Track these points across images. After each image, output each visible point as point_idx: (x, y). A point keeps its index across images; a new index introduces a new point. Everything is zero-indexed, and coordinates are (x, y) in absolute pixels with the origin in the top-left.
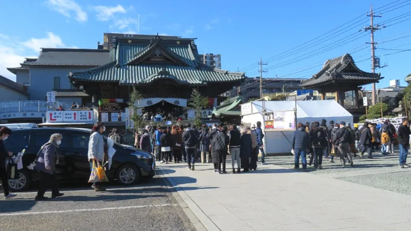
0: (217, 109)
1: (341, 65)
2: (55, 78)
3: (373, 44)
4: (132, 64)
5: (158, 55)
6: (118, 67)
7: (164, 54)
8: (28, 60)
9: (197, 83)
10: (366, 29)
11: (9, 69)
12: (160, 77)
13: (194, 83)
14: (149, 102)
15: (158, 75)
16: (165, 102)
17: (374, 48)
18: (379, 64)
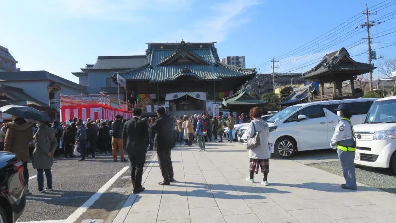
0: (226, 100)
1: (337, 58)
2: (107, 79)
3: (369, 39)
4: (162, 65)
5: (183, 57)
6: (151, 68)
7: (189, 56)
8: (88, 66)
9: (214, 78)
10: (363, 26)
11: (73, 74)
12: (182, 74)
13: (211, 78)
14: (176, 96)
15: (181, 73)
16: (188, 96)
17: (370, 42)
18: (375, 56)
